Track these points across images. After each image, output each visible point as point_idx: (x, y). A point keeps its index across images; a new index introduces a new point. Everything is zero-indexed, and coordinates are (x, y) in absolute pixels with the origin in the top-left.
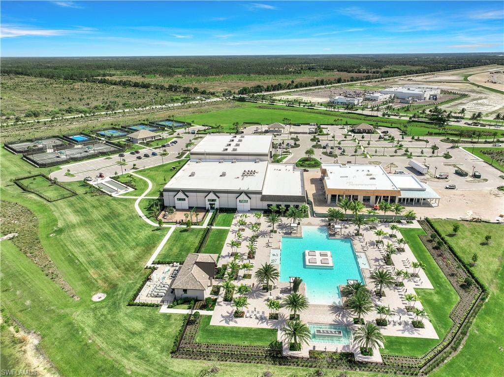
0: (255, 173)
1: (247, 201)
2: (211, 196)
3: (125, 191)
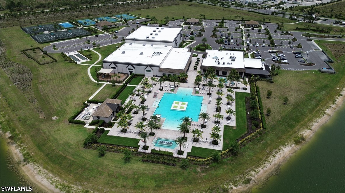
0: (161, 54)
1: (150, 71)
2: (130, 67)
3: (85, 61)
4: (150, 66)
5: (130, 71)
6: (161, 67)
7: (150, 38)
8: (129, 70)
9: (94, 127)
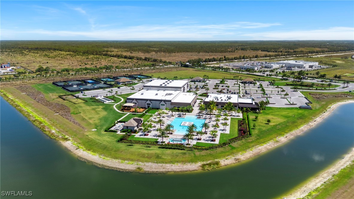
0: (172, 95)
1: (164, 105)
2: (148, 102)
3: (110, 102)
4: (164, 101)
5: (148, 105)
6: (172, 102)
7: (163, 85)
9: (124, 133)
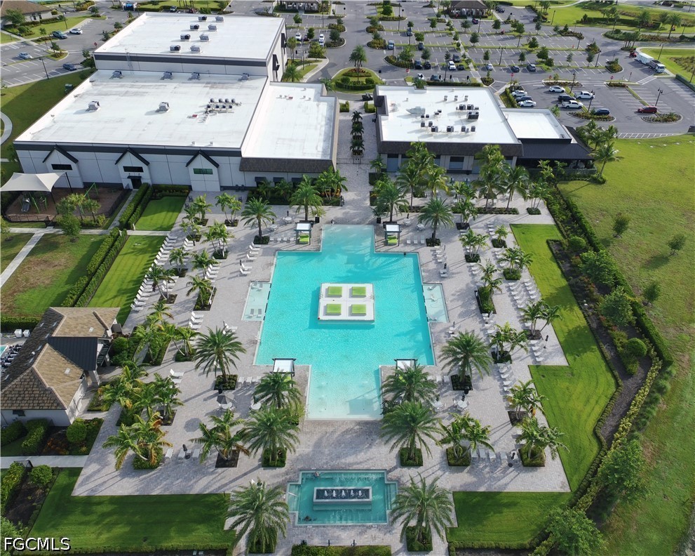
0: (234, 107)
1: (209, 172)
2: (130, 160)
4: (208, 153)
5: (133, 174)
7: (185, 50)
8: (127, 174)
